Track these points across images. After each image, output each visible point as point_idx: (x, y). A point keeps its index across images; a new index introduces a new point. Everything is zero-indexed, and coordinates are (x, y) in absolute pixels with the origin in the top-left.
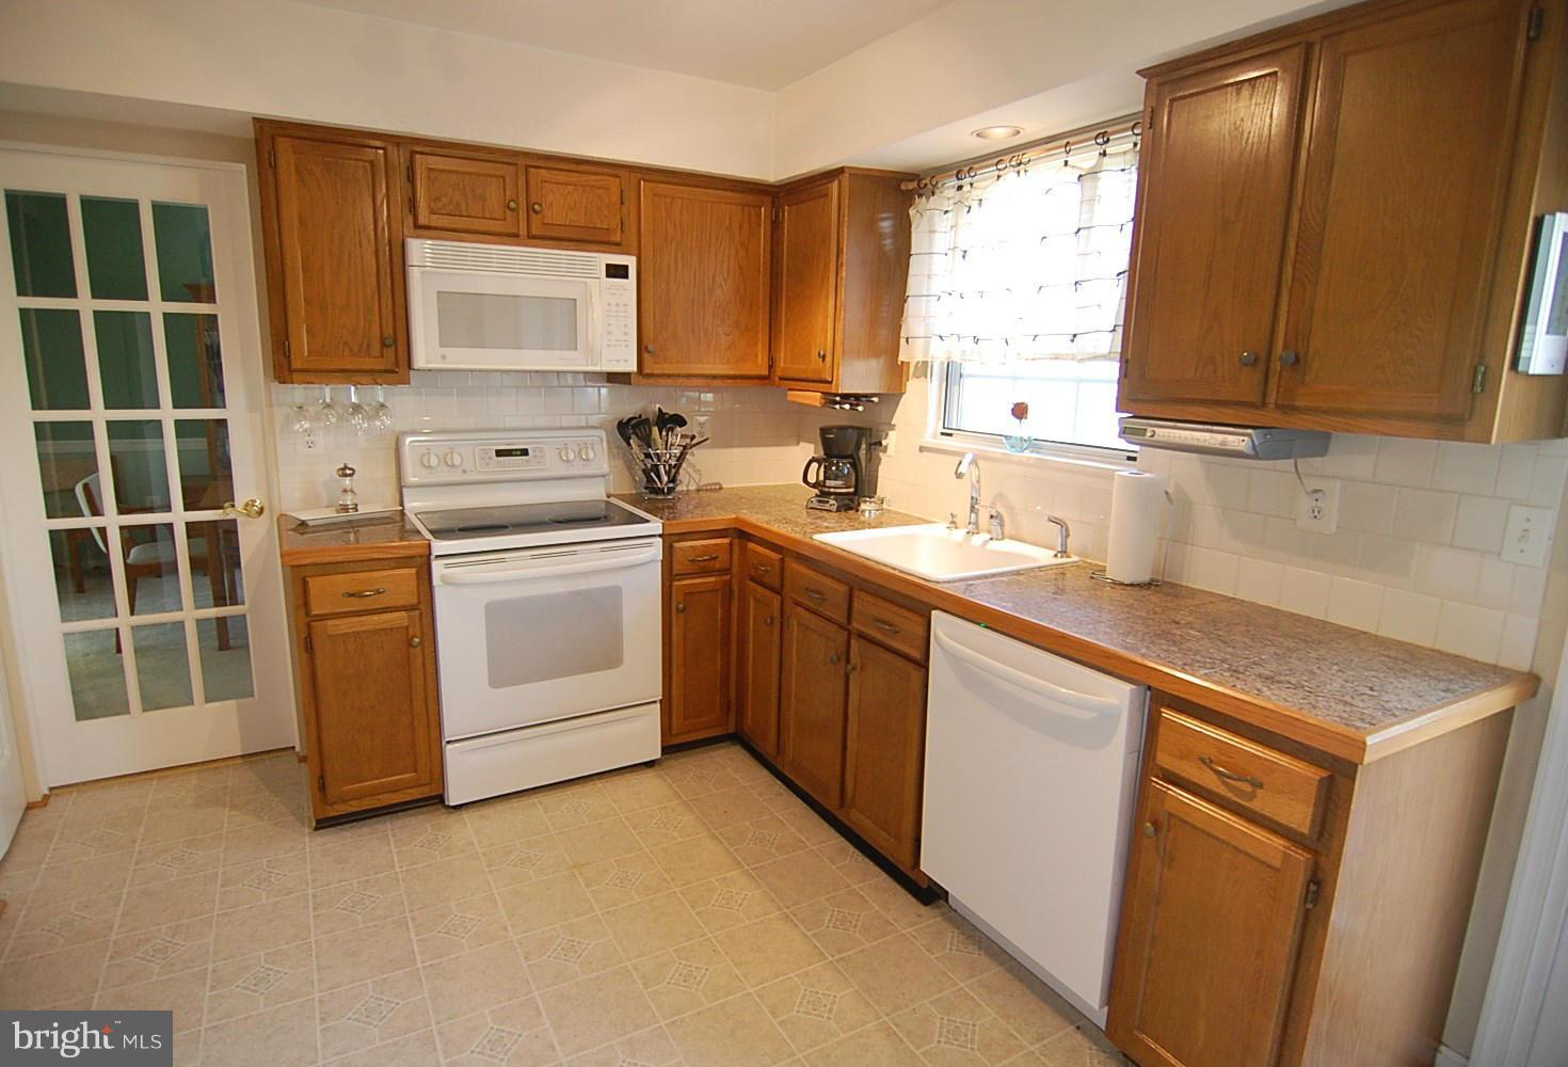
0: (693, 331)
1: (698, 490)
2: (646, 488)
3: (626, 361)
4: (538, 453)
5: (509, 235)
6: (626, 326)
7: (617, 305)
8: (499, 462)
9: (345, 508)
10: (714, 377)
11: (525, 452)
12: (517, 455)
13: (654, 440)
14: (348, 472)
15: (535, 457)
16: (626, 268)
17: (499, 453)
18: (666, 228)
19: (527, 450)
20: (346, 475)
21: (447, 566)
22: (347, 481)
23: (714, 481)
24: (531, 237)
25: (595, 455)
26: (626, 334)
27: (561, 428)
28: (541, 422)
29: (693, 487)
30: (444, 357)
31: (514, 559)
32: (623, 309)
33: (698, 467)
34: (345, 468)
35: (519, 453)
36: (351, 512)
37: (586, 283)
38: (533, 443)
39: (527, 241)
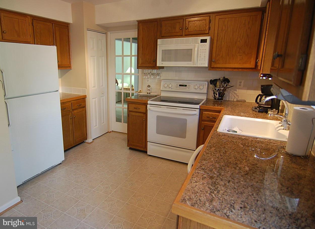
0: (228, 55)
1: (237, 101)
2: (214, 98)
3: (204, 64)
4: (189, 86)
5: (180, 36)
6: (205, 55)
7: (203, 50)
8: (179, 87)
9: (148, 93)
10: (235, 68)
11: (186, 86)
12: (184, 86)
13: (217, 85)
14: (149, 86)
15: (188, 87)
16: (206, 40)
17: (180, 85)
18: (223, 27)
19: (186, 85)
20: (148, 87)
21: (150, 106)
22: (149, 88)
23: (243, 99)
24: (185, 35)
25: (203, 88)
26: (205, 57)
27: (198, 81)
28: (193, 79)
29: (235, 100)
30: (162, 64)
31: (163, 107)
32: (204, 50)
33: (238, 94)
34: (149, 85)
35: (185, 86)
36: (149, 94)
37: (195, 45)
38: (188, 84)
39: (185, 36)
